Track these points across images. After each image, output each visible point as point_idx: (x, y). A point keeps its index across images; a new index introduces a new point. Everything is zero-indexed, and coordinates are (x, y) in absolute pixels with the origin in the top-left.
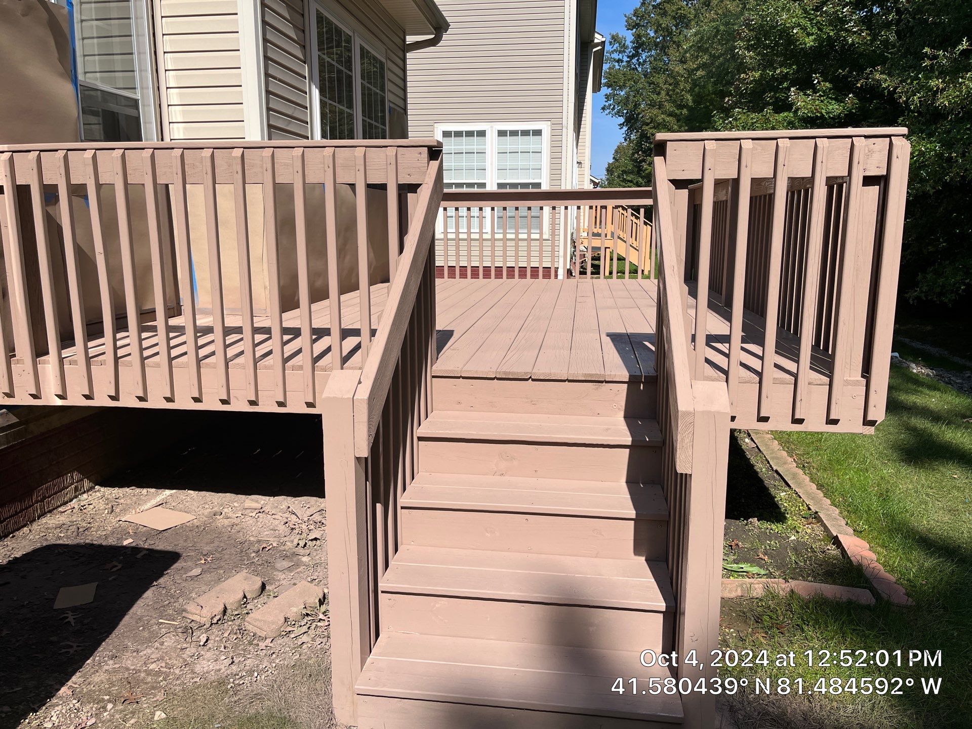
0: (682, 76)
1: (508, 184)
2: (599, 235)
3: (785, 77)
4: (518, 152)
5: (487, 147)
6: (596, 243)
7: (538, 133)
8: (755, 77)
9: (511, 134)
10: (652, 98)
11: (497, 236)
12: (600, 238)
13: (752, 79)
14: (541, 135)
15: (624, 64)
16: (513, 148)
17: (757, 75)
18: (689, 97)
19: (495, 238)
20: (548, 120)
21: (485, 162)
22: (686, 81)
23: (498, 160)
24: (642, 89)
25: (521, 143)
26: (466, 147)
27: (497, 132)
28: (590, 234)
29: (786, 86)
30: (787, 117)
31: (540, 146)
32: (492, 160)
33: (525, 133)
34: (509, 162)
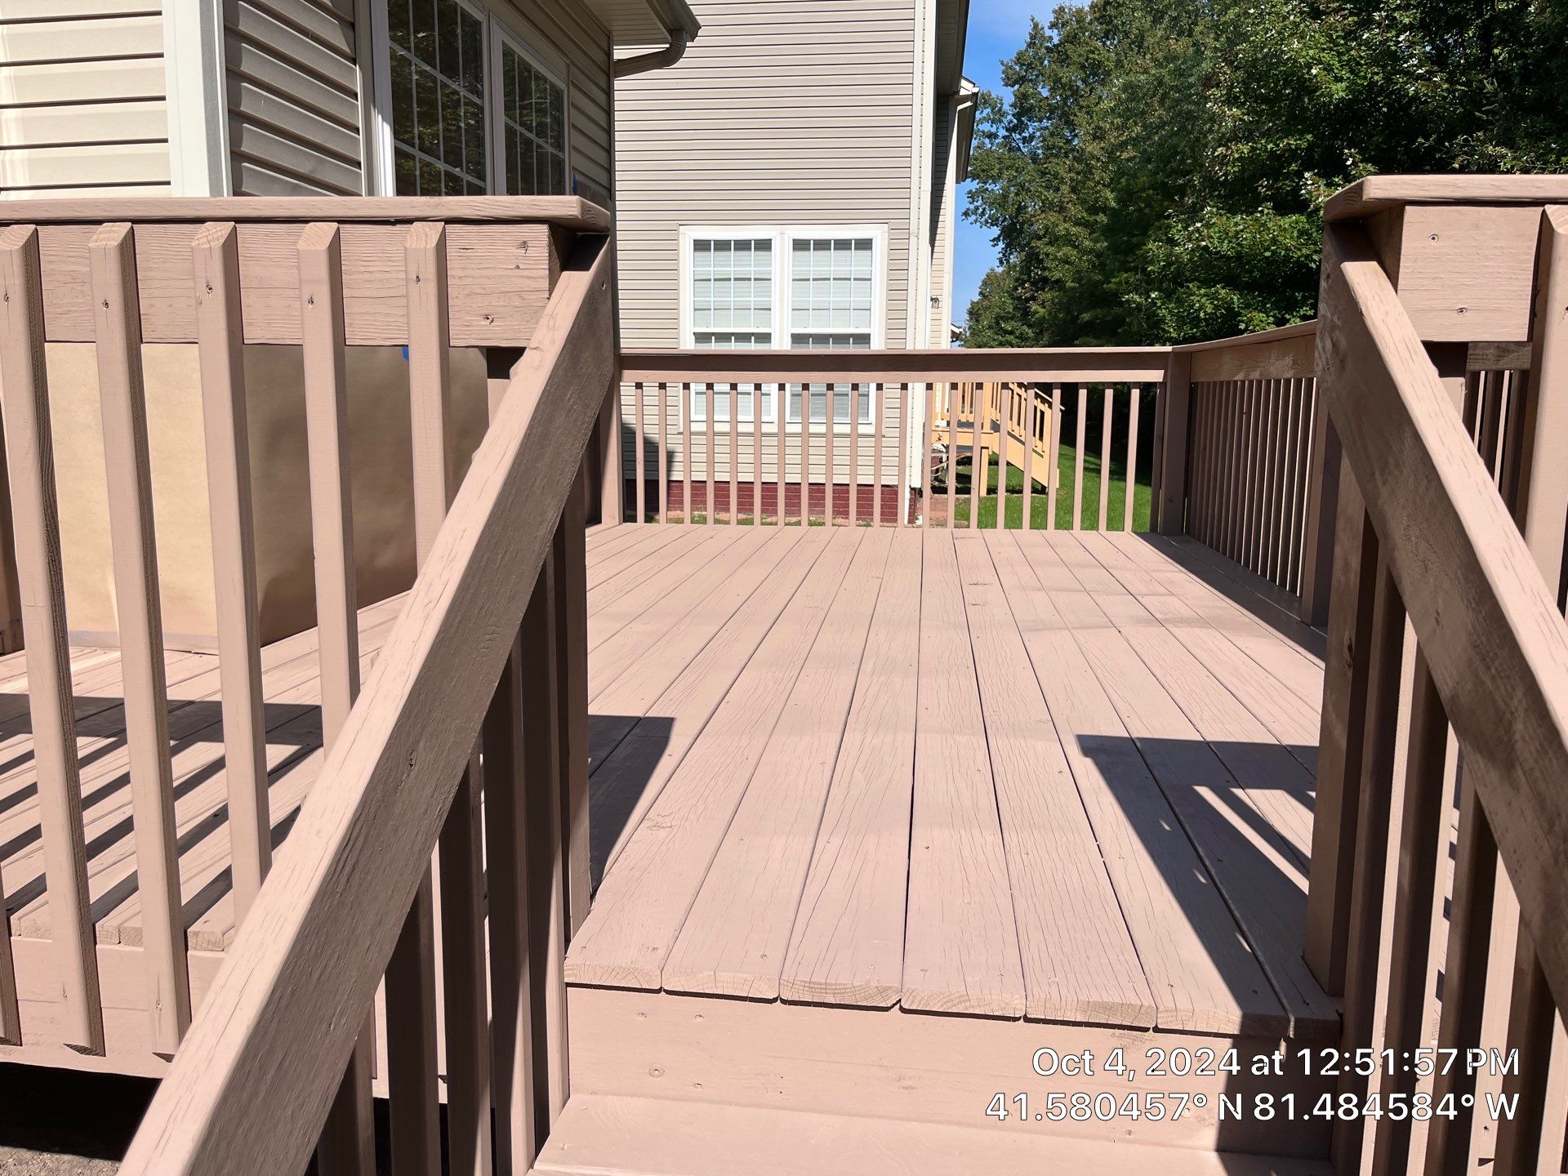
0: (1098, 160)
1: (810, 335)
2: (970, 425)
3: (1292, 154)
4: (829, 279)
5: (773, 269)
6: (965, 439)
7: (865, 245)
8: (1243, 152)
9: (817, 246)
10: (1045, 196)
11: (789, 429)
12: (972, 431)
13: (1236, 156)
14: (871, 249)
15: (999, 140)
16: (821, 271)
17: (1245, 149)
18: (1110, 195)
19: (786, 431)
20: (884, 221)
21: (770, 296)
22: (1105, 168)
23: (793, 292)
24: (1030, 181)
25: (834, 262)
26: (736, 269)
27: (791, 242)
28: (954, 424)
29: (1296, 168)
30: (1297, 223)
31: (870, 268)
32: (782, 294)
33: (842, 245)
34: (813, 295)
